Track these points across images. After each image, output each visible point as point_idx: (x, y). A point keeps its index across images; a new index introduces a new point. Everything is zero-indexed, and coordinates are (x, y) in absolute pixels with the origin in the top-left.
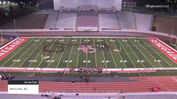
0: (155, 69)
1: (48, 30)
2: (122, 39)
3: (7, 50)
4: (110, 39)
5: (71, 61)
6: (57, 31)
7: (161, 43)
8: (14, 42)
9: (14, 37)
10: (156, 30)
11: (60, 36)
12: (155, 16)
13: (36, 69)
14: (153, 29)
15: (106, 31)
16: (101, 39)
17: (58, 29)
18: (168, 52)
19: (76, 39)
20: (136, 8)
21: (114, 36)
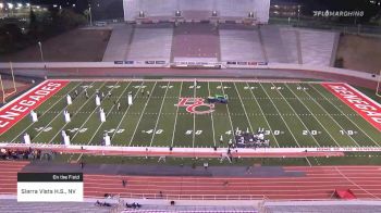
0: (341, 149)
1: (112, 65)
2: (270, 85)
3: (24, 107)
4: (245, 84)
5: (160, 132)
6: (131, 65)
7: (356, 94)
8: (40, 88)
9: (39, 79)
10: (345, 64)
11: (137, 77)
12: (342, 35)
13: (84, 147)
14: (339, 63)
15: (237, 66)
16: (224, 84)
17: (132, 62)
18: (370, 114)
19: (172, 83)
20: (301, 19)
21: (253, 78)
